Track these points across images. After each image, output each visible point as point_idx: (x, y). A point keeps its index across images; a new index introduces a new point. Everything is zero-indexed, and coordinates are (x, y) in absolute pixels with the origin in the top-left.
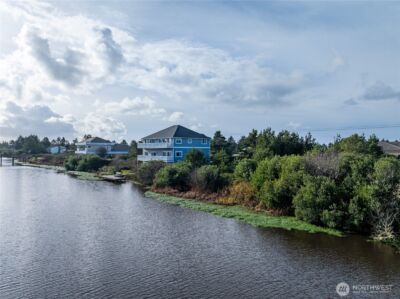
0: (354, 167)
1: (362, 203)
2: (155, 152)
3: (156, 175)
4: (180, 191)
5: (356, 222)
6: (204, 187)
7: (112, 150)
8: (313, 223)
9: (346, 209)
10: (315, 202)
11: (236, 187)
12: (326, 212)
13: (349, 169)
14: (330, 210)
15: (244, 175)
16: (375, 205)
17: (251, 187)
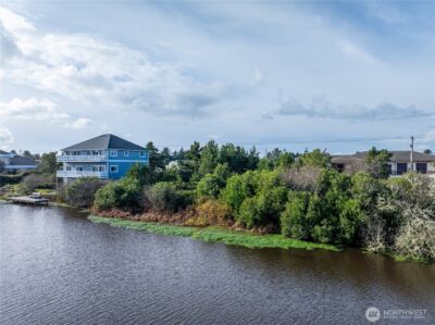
0: (334, 181)
1: (350, 217)
2: (81, 166)
3: (96, 195)
4: (134, 213)
5: (347, 235)
6: (163, 207)
7: (11, 164)
8: (303, 240)
9: (336, 223)
10: (303, 218)
11: (204, 206)
12: (317, 227)
13: (328, 184)
14: (321, 225)
15: (210, 192)
16: (363, 217)
17: (223, 205)
